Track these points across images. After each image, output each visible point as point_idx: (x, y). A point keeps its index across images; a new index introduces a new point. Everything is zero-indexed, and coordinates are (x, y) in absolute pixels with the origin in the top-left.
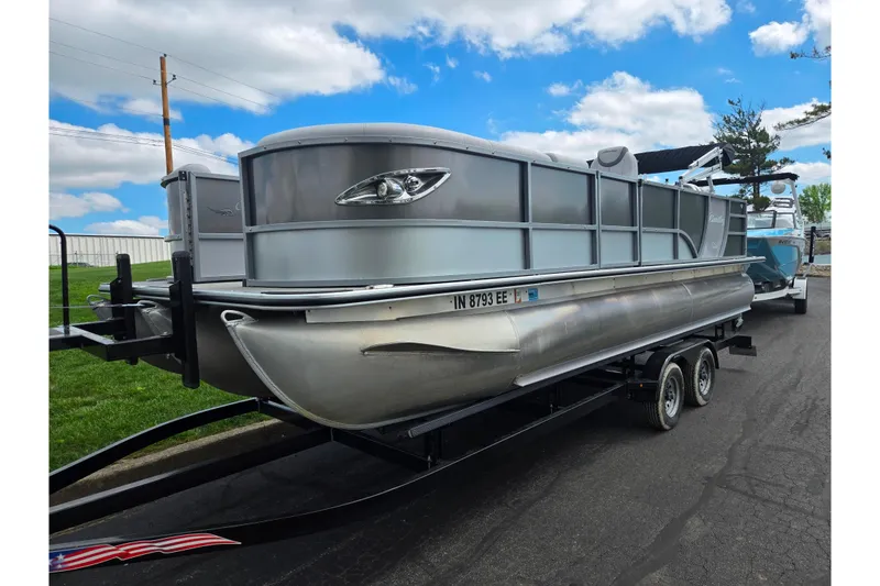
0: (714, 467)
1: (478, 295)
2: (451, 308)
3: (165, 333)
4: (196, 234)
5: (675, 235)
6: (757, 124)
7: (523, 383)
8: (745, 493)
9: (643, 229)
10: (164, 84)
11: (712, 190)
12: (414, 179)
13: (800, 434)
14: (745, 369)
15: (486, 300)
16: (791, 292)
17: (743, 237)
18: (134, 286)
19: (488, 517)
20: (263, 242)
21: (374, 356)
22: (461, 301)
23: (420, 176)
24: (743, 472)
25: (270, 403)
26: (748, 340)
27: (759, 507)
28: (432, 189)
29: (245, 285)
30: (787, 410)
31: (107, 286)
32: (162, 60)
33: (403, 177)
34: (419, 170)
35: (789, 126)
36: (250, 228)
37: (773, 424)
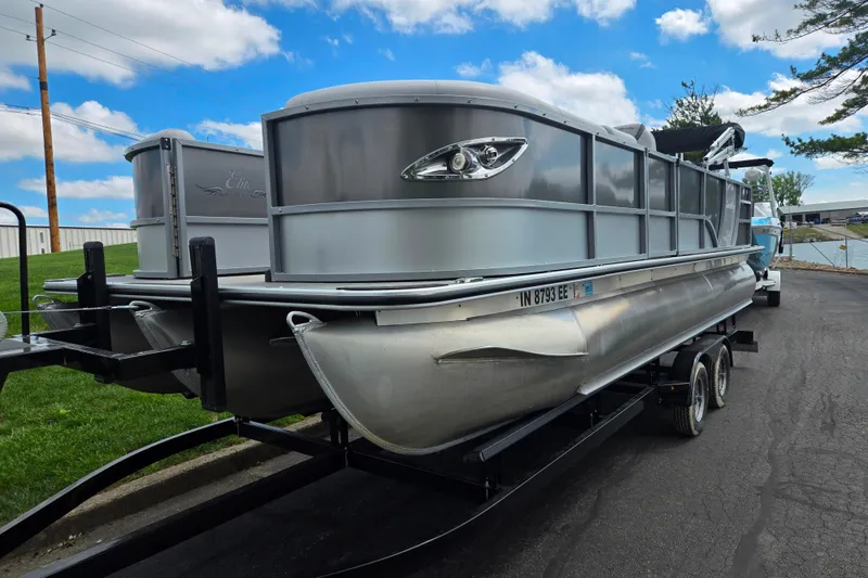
0: (761, 473)
1: (542, 290)
2: (518, 306)
3: (185, 343)
4: (184, 217)
5: (701, 221)
6: (710, 109)
7: (587, 391)
8: (805, 503)
9: (680, 214)
10: (41, 42)
11: (727, 174)
12: (493, 150)
13: (832, 434)
14: (747, 365)
15: (548, 296)
16: (766, 283)
17: (749, 224)
18: (108, 283)
19: (540, 548)
20: (293, 226)
21: (447, 366)
22: (526, 298)
23: (498, 146)
24: (792, 478)
25: (253, 423)
26: (750, 334)
27: (825, 516)
28: (510, 162)
29: (269, 279)
30: (807, 408)
31: (74, 283)
32: (38, 11)
33: (480, 147)
34: (497, 139)
35: (750, 112)
36: (280, 209)
37: (799, 424)
